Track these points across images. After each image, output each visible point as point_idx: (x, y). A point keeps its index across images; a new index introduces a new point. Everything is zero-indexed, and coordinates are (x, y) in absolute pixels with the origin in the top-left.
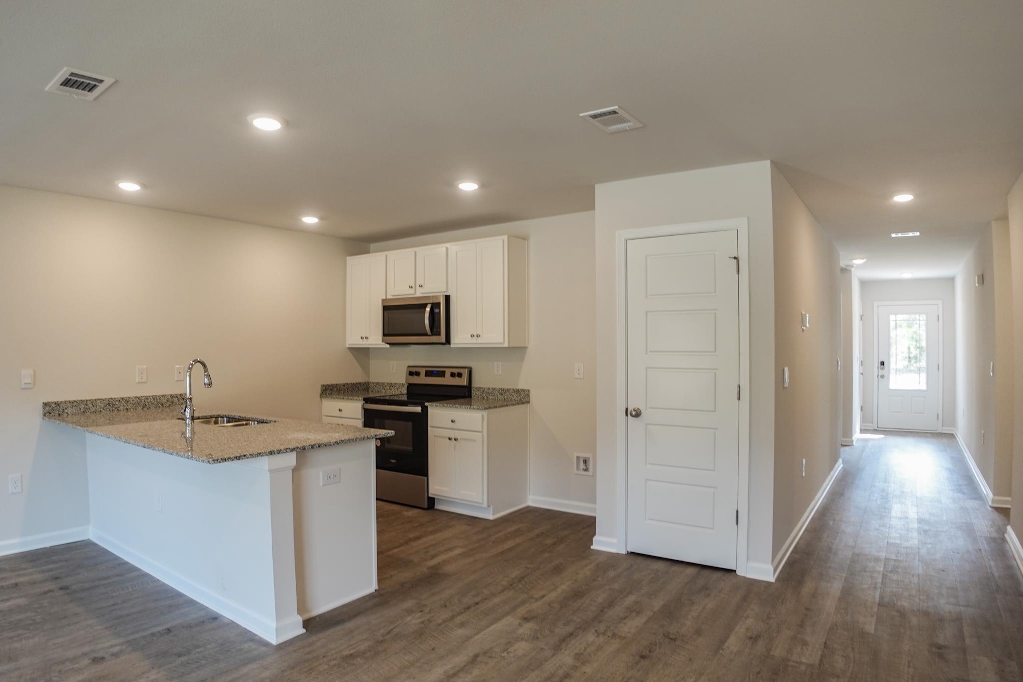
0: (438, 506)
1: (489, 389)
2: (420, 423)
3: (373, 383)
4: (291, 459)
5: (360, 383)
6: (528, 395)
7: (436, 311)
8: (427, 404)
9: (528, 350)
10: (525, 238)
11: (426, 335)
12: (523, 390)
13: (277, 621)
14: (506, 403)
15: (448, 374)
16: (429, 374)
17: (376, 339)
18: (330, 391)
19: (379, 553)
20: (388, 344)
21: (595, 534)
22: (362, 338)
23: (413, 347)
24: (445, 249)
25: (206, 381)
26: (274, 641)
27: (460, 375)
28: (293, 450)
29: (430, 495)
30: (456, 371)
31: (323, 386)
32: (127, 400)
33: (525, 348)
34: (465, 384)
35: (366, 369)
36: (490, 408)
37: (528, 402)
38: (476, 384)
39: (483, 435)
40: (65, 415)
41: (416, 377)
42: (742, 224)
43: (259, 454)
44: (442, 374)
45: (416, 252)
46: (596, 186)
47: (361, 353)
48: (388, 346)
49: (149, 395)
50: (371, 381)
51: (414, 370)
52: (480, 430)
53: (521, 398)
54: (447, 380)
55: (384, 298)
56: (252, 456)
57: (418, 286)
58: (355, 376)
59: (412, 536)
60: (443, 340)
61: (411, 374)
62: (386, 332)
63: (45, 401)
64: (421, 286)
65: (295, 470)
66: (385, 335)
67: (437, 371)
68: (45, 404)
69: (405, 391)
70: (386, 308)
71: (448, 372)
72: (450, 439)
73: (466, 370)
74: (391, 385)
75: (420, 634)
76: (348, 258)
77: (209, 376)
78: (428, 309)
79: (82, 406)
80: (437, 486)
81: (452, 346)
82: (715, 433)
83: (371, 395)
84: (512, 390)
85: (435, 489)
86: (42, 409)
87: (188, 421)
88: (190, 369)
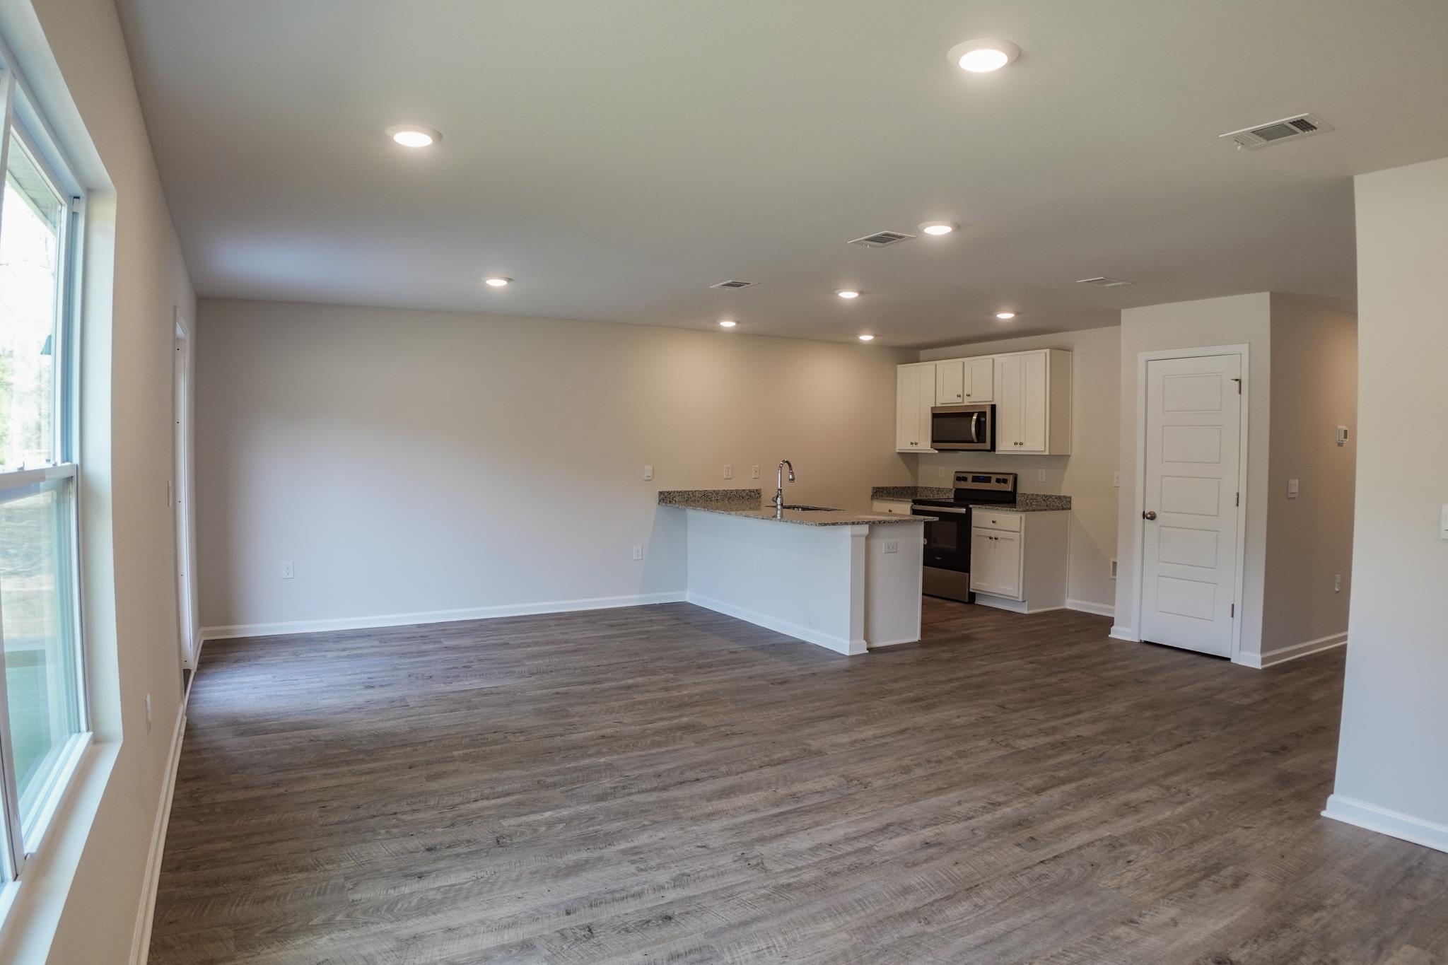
0: (978, 602)
1: (1033, 495)
2: (964, 523)
3: (922, 488)
4: (864, 530)
5: (909, 487)
6: (1070, 502)
7: (983, 419)
8: (971, 506)
9: (1071, 457)
10: (1067, 349)
11: (972, 442)
12: (1065, 497)
13: (851, 639)
14: (1049, 508)
15: (993, 480)
16: (976, 479)
17: (925, 445)
18: (880, 493)
19: (922, 624)
20: (937, 450)
21: (1113, 625)
22: (912, 444)
23: (961, 452)
24: (991, 360)
25: (791, 477)
26: (847, 653)
27: (1005, 481)
28: (867, 523)
29: (971, 591)
30: (1001, 477)
31: (874, 488)
32: (717, 492)
33: (1069, 456)
34: (1010, 490)
35: (915, 474)
36: (1028, 510)
37: (1070, 509)
38: (1022, 489)
39: (1020, 536)
40: (674, 502)
41: (963, 482)
42: (1244, 349)
43: (846, 523)
44: (988, 480)
45: (964, 363)
46: (1122, 311)
47: (910, 459)
48: (937, 452)
49: (733, 489)
50: (920, 485)
51: (961, 475)
52: (1019, 530)
53: (1063, 504)
54: (993, 486)
55: (933, 406)
56: (842, 524)
57: (965, 396)
58: (905, 481)
59: (951, 617)
60: (989, 448)
61: (958, 479)
62: (935, 439)
63: (661, 491)
64: (968, 395)
65: (868, 538)
66: (934, 441)
67: (984, 477)
68: (661, 493)
69: (952, 496)
70: (936, 416)
71: (994, 478)
72: (991, 538)
73: (1011, 476)
74: (939, 490)
75: (950, 660)
76: (899, 366)
77: (792, 473)
78: (975, 417)
79: (686, 496)
80: (977, 582)
81: (997, 453)
82: (1217, 535)
83: (919, 498)
84: (1054, 497)
85: (976, 584)
86: (658, 496)
87: (779, 507)
88: (780, 467)
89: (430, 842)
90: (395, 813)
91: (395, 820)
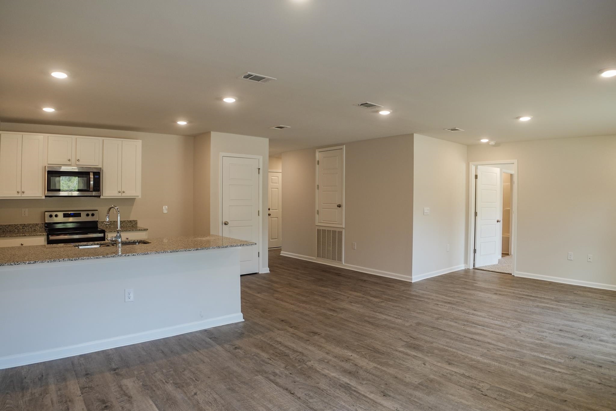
7: (96, 176)
9: (136, 200)
12: (134, 221)
15: (83, 215)
16: (66, 215)
22: (18, 192)
27: (92, 215)
30: (90, 213)
41: (54, 218)
42: (261, 157)
44: (77, 215)
48: (45, 198)
51: (52, 213)
57: (75, 160)
60: (101, 194)
64: (78, 160)
66: (48, 190)
67: (74, 213)
70: (50, 173)
73: (97, 212)
81: (102, 198)
89: (598, 369)
90: (599, 384)
91: (603, 381)
